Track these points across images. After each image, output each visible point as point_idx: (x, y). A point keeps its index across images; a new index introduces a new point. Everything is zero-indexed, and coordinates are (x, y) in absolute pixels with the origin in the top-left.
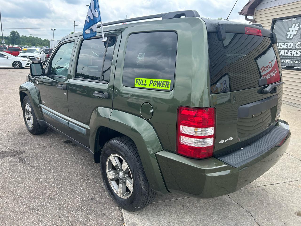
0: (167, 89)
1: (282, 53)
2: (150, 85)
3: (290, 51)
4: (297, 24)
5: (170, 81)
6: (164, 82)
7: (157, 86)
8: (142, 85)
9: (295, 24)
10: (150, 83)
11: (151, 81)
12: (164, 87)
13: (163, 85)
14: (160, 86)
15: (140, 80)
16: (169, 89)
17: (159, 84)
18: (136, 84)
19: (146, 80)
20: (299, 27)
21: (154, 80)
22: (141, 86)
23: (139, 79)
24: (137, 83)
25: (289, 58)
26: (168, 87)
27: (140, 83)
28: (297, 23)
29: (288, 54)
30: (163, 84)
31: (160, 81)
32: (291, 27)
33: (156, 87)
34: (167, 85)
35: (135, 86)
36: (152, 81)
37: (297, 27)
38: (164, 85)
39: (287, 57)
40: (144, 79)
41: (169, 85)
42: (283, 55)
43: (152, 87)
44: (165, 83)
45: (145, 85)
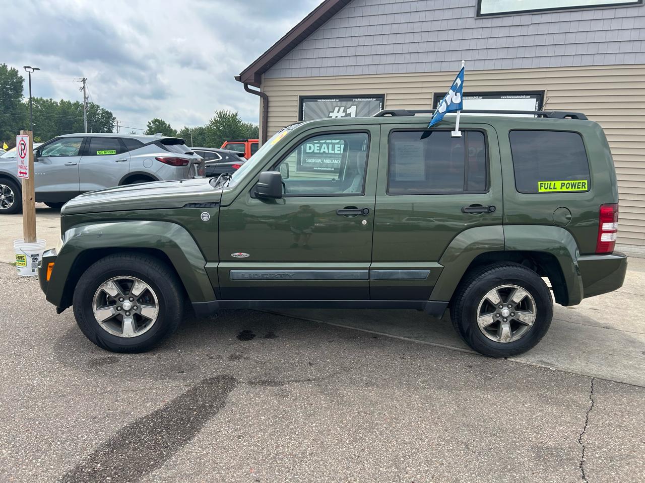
0: (584, 189)
1: (324, 149)
2: (561, 188)
3: (336, 146)
4: (342, 109)
5: (586, 182)
6: (578, 183)
7: (572, 188)
8: (550, 188)
9: (338, 108)
10: (562, 186)
11: (562, 183)
12: (580, 188)
13: (579, 187)
14: (575, 188)
15: (545, 184)
16: (586, 189)
17: (573, 185)
18: (541, 189)
19: (555, 183)
20: (346, 112)
21: (566, 182)
22: (548, 190)
23: (544, 182)
24: (543, 188)
25: (337, 156)
26: (585, 188)
27: (546, 187)
28: (343, 107)
29: (334, 150)
30: (578, 185)
31: (574, 183)
32: (333, 112)
33: (570, 189)
34: (583, 185)
35: (540, 191)
36: (564, 183)
37: (343, 112)
38: (581, 187)
39: (333, 156)
40: (552, 183)
41: (586, 186)
42: (327, 152)
43: (564, 189)
44: (581, 184)
45: (555, 188)
